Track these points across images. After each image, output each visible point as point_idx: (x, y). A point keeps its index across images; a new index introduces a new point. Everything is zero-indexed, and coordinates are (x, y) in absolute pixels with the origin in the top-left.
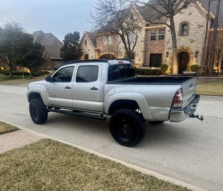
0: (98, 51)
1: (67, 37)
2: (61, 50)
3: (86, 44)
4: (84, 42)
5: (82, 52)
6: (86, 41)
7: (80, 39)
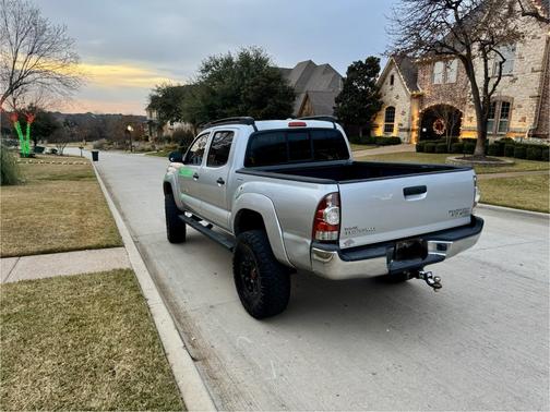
0: (420, 98)
1: (351, 70)
2: (337, 101)
3: (392, 83)
4: (389, 79)
5: (382, 103)
6: (392, 77)
7: (380, 74)
